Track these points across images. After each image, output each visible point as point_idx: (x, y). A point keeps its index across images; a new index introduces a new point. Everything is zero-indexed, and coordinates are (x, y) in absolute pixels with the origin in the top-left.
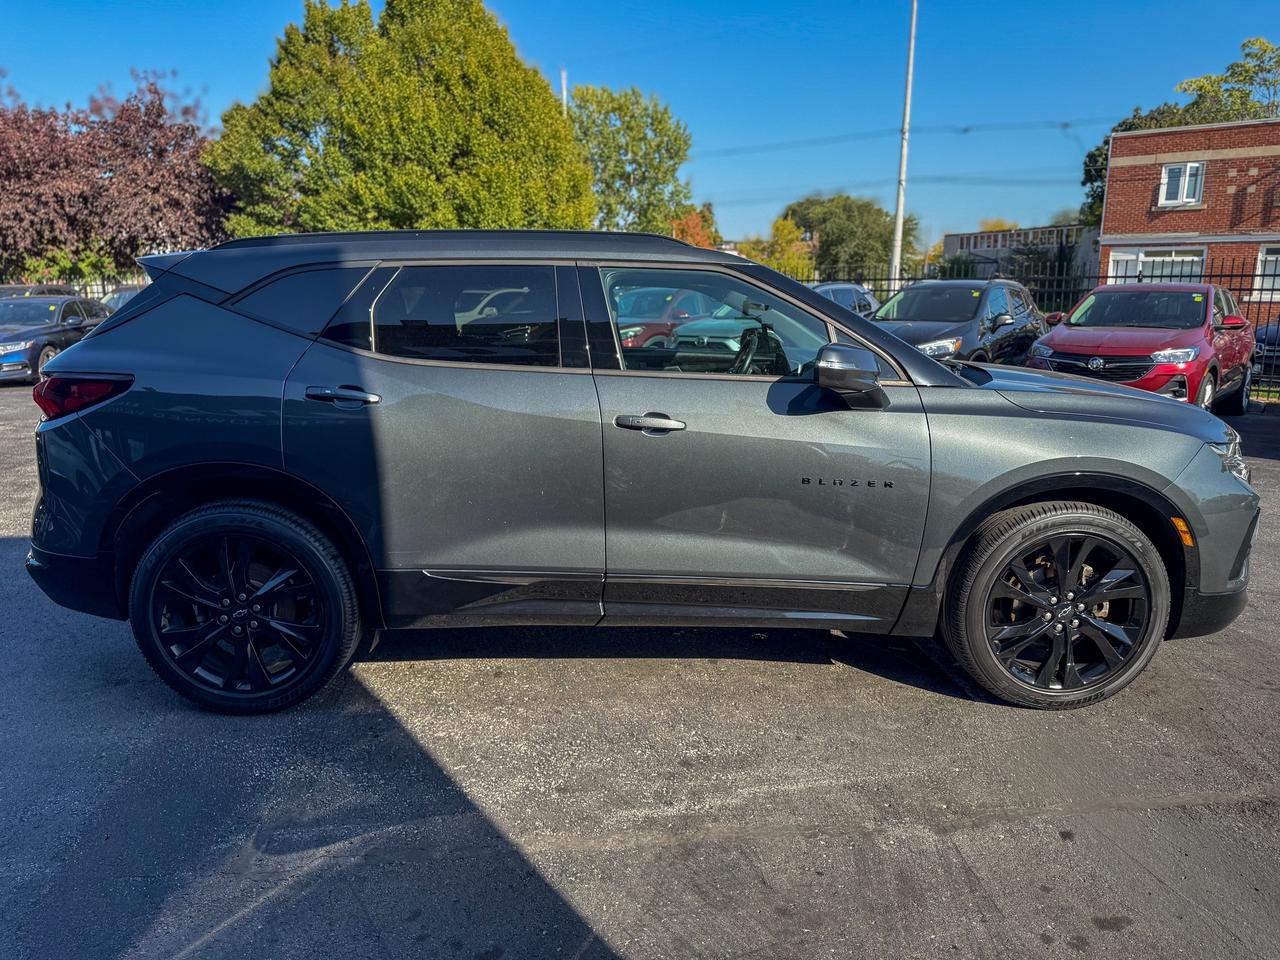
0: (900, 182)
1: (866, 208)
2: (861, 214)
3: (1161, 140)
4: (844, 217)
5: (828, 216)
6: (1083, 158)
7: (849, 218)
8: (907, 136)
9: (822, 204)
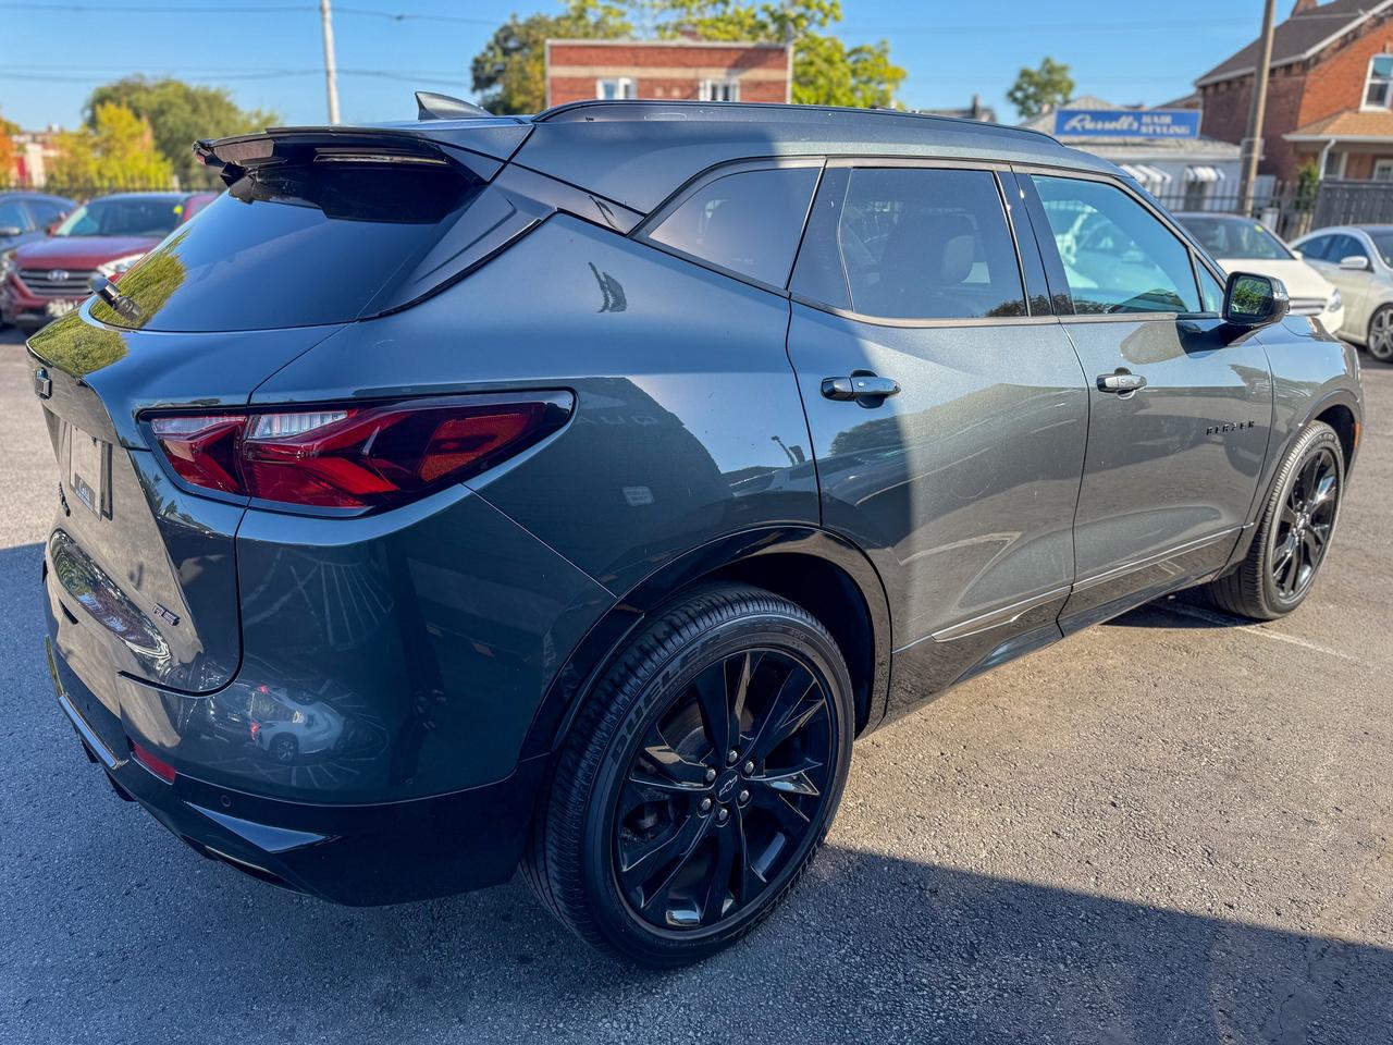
0: (328, 73)
1: (214, 101)
2: (210, 107)
3: (593, 53)
4: (188, 108)
5: (165, 107)
6: (469, 63)
7: (195, 110)
8: (328, 15)
9: (148, 91)
